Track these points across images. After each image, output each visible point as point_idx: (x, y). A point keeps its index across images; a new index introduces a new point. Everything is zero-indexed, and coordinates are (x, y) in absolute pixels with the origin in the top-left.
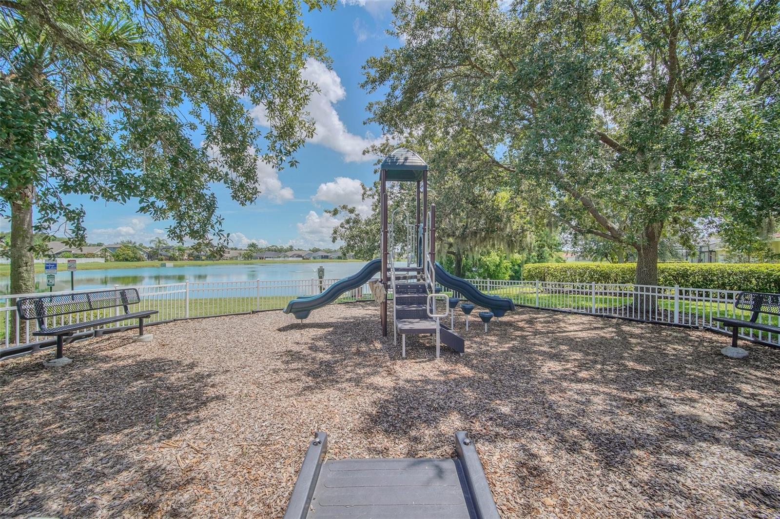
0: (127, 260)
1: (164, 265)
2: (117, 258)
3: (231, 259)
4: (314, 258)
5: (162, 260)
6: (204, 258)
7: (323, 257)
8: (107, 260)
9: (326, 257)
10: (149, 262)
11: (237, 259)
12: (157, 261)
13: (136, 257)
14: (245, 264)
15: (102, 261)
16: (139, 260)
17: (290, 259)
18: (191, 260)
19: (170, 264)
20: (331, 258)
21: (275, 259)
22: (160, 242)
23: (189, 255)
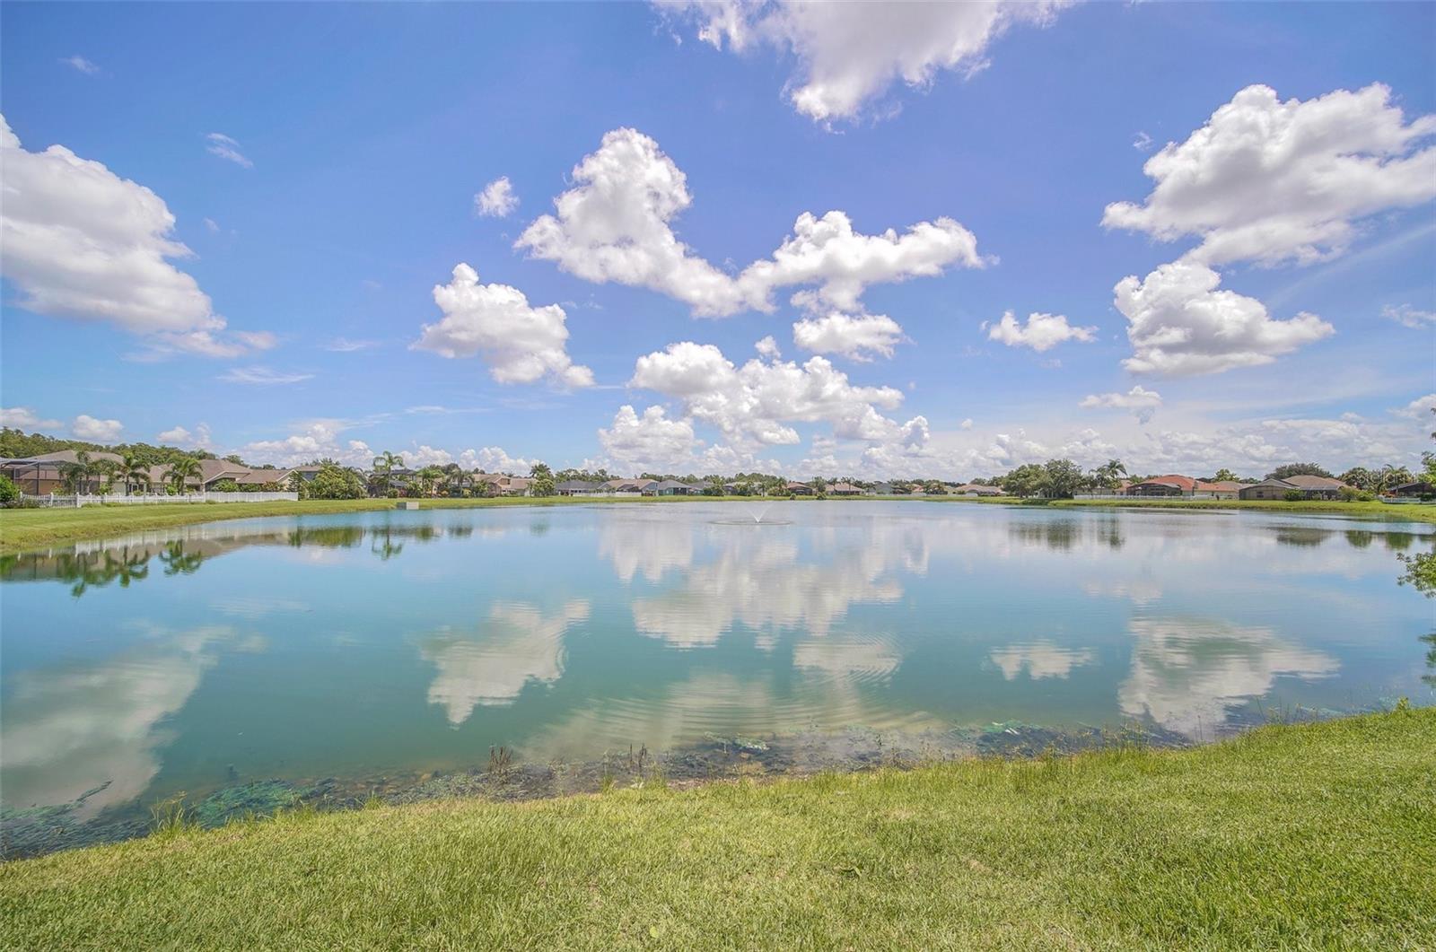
0: (334, 497)
1: (402, 507)
2: (321, 493)
3: (513, 494)
4: (661, 493)
5: (395, 496)
6: (467, 492)
7: (676, 491)
8: (301, 497)
9: (683, 491)
10: (370, 501)
11: (522, 495)
12: (385, 498)
13: (350, 491)
14: (537, 505)
15: (294, 497)
16: (355, 495)
17: (618, 494)
18: (445, 496)
19: (413, 504)
20: (692, 494)
21: (592, 495)
22: (391, 460)
23: (441, 488)
